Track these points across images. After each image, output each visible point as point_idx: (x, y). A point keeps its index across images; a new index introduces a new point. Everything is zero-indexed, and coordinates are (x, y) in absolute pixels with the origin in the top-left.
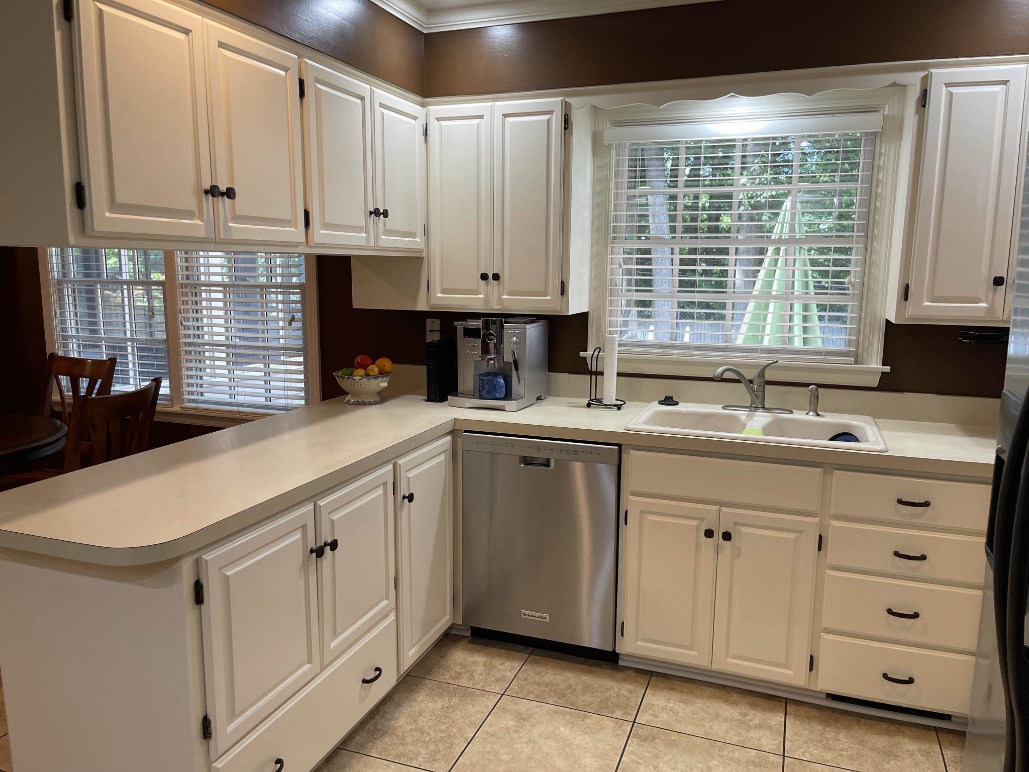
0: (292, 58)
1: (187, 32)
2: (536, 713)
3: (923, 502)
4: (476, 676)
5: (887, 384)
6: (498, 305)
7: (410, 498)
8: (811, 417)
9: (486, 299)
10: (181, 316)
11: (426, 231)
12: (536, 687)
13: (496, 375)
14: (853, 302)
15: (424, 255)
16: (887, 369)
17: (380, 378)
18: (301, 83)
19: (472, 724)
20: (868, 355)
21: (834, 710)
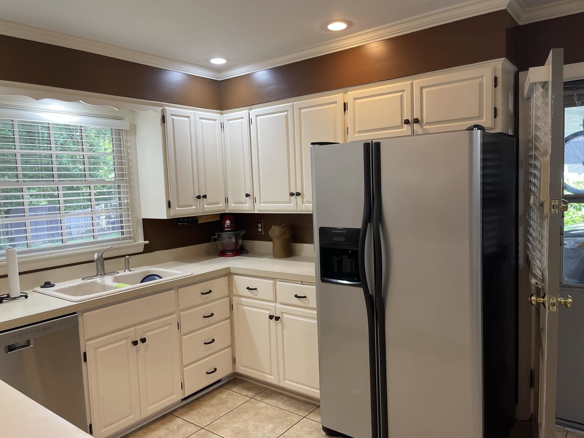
3: (208, 291)
5: (147, 249)
8: (127, 272)
14: (125, 212)
16: (147, 242)
20: (137, 237)
21: (188, 404)
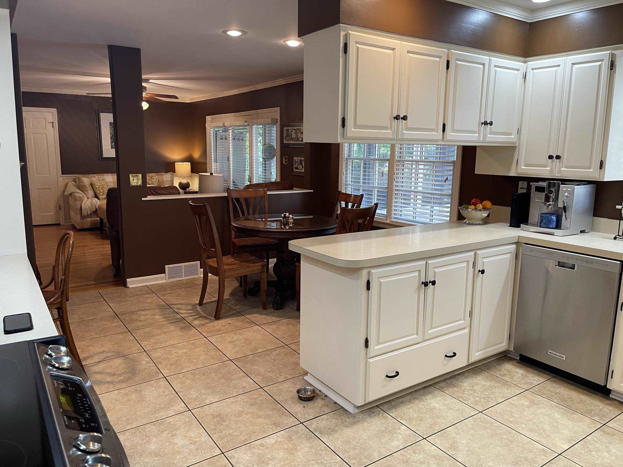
0: (444, 51)
1: (393, 49)
2: (544, 404)
4: (515, 378)
6: (558, 173)
7: (483, 272)
9: (551, 170)
10: (395, 176)
11: (519, 132)
12: (549, 392)
13: (552, 214)
15: (517, 145)
17: (483, 211)
18: (448, 62)
19: (503, 397)
